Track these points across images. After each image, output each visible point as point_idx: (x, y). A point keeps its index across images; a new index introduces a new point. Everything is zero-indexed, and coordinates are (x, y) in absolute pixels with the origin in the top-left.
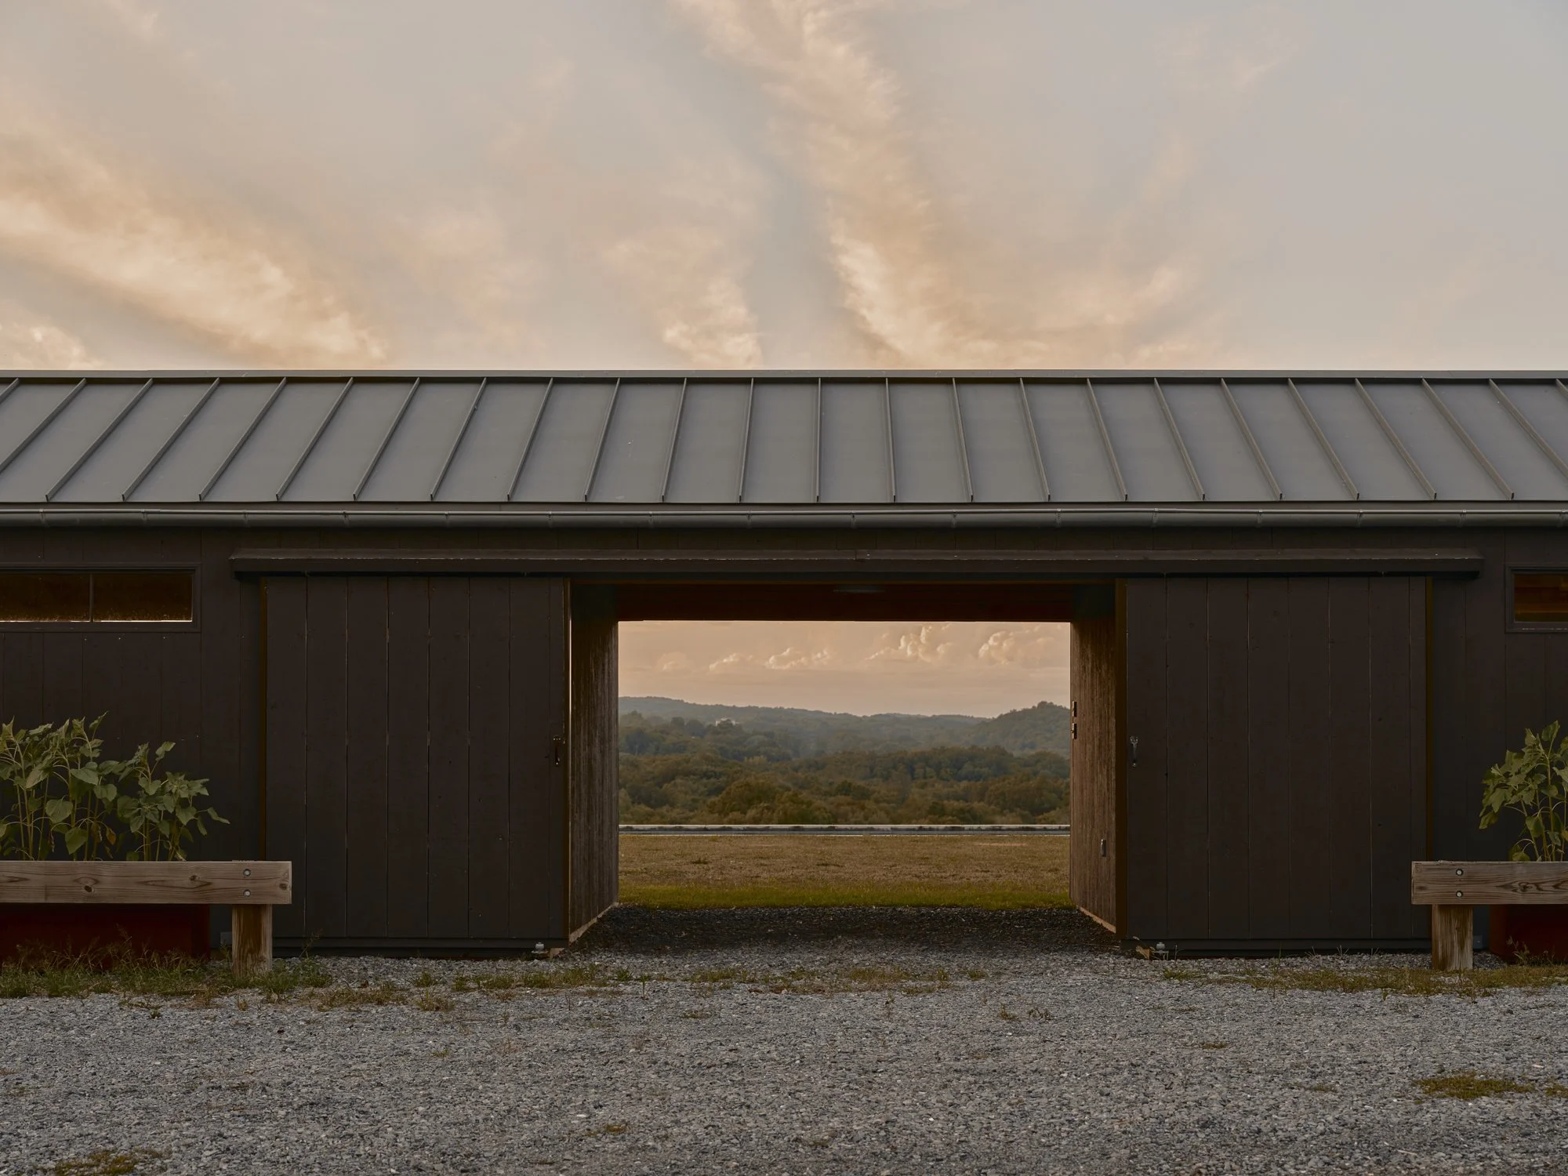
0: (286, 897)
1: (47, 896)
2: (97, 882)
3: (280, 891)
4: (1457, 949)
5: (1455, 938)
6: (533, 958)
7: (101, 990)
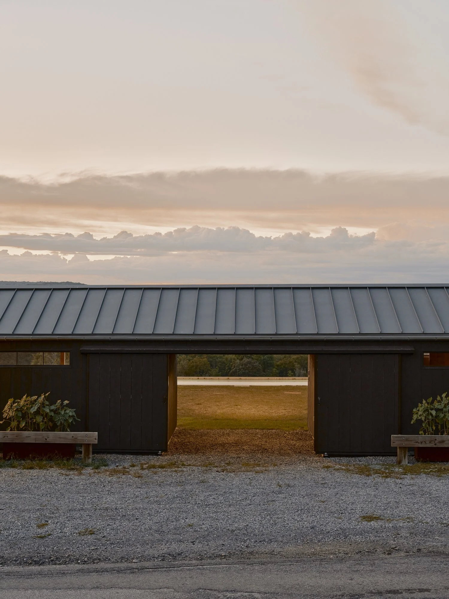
0: (96, 442)
1: (35, 441)
2: (48, 437)
3: (95, 440)
4: (403, 458)
5: (403, 455)
6: (158, 455)
7: (51, 467)
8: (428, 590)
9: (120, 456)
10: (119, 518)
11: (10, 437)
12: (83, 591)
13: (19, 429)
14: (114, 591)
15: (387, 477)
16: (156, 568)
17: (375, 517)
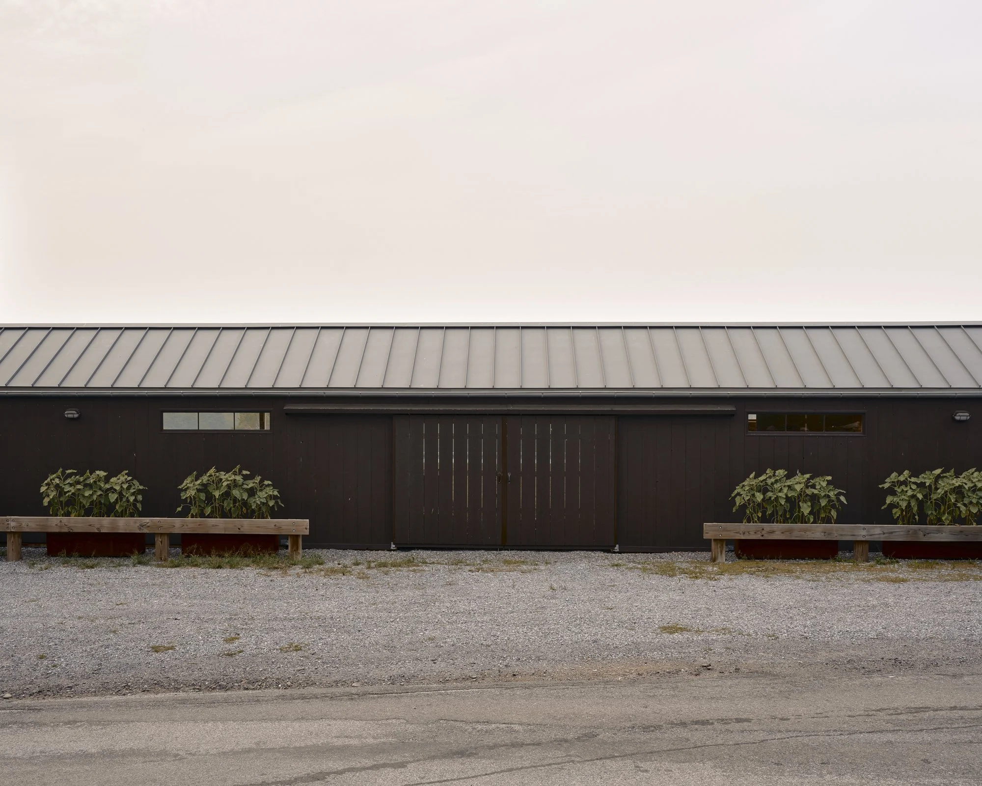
0: (307, 532)
1: (225, 531)
2: (242, 526)
3: (306, 530)
4: (719, 554)
5: (719, 550)
6: (391, 550)
7: (248, 566)
8: (748, 720)
9: (340, 552)
10: (335, 630)
11: (190, 526)
12: (283, 723)
13: (202, 515)
14: (325, 722)
15: (697, 578)
16: (382, 694)
17: (680, 628)
